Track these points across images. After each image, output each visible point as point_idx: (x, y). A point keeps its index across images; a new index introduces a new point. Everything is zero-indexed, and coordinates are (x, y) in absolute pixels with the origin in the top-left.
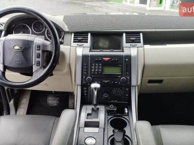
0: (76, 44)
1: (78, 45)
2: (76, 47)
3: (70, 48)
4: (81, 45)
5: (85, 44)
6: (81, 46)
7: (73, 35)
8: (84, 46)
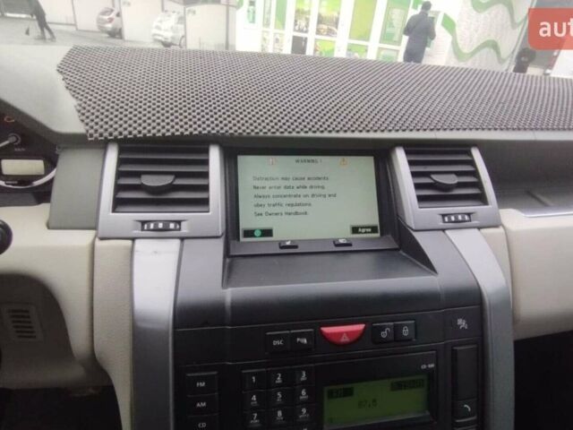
0: (128, 219)
1: (143, 223)
2: (133, 239)
3: (93, 246)
4: (167, 222)
5: (191, 220)
6: (166, 229)
7: (112, 156)
8: (185, 230)
